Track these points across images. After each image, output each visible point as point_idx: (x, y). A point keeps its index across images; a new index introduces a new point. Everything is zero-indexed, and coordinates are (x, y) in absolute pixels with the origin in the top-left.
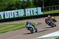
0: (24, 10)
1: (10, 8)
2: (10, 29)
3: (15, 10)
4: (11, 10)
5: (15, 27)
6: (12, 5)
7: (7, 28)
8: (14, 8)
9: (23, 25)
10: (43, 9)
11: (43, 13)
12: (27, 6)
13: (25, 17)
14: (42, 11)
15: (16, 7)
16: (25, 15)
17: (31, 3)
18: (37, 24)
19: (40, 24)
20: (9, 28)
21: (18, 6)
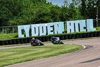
0: (64, 23)
1: (41, 18)
2: (39, 54)
3: (49, 22)
4: (42, 23)
5: (49, 52)
6: (44, 14)
7: (34, 54)
8: (48, 20)
9: (62, 49)
10: (96, 22)
11: (97, 29)
12: (69, 17)
13: (65, 35)
14: (95, 26)
15: (52, 18)
16: (66, 32)
17: (77, 11)
18: (85, 47)
19: (91, 48)
20: (37, 53)
21: (54, 17)
